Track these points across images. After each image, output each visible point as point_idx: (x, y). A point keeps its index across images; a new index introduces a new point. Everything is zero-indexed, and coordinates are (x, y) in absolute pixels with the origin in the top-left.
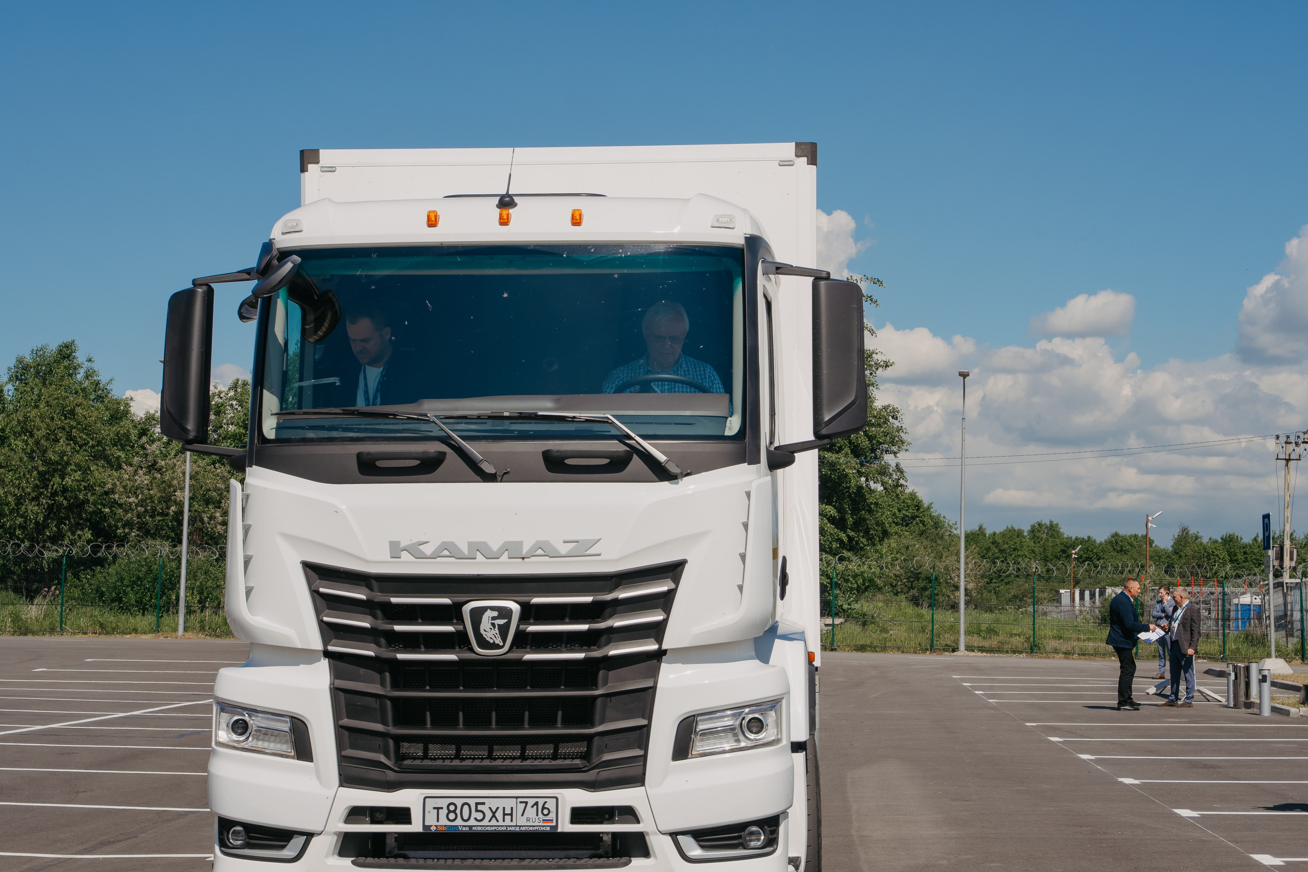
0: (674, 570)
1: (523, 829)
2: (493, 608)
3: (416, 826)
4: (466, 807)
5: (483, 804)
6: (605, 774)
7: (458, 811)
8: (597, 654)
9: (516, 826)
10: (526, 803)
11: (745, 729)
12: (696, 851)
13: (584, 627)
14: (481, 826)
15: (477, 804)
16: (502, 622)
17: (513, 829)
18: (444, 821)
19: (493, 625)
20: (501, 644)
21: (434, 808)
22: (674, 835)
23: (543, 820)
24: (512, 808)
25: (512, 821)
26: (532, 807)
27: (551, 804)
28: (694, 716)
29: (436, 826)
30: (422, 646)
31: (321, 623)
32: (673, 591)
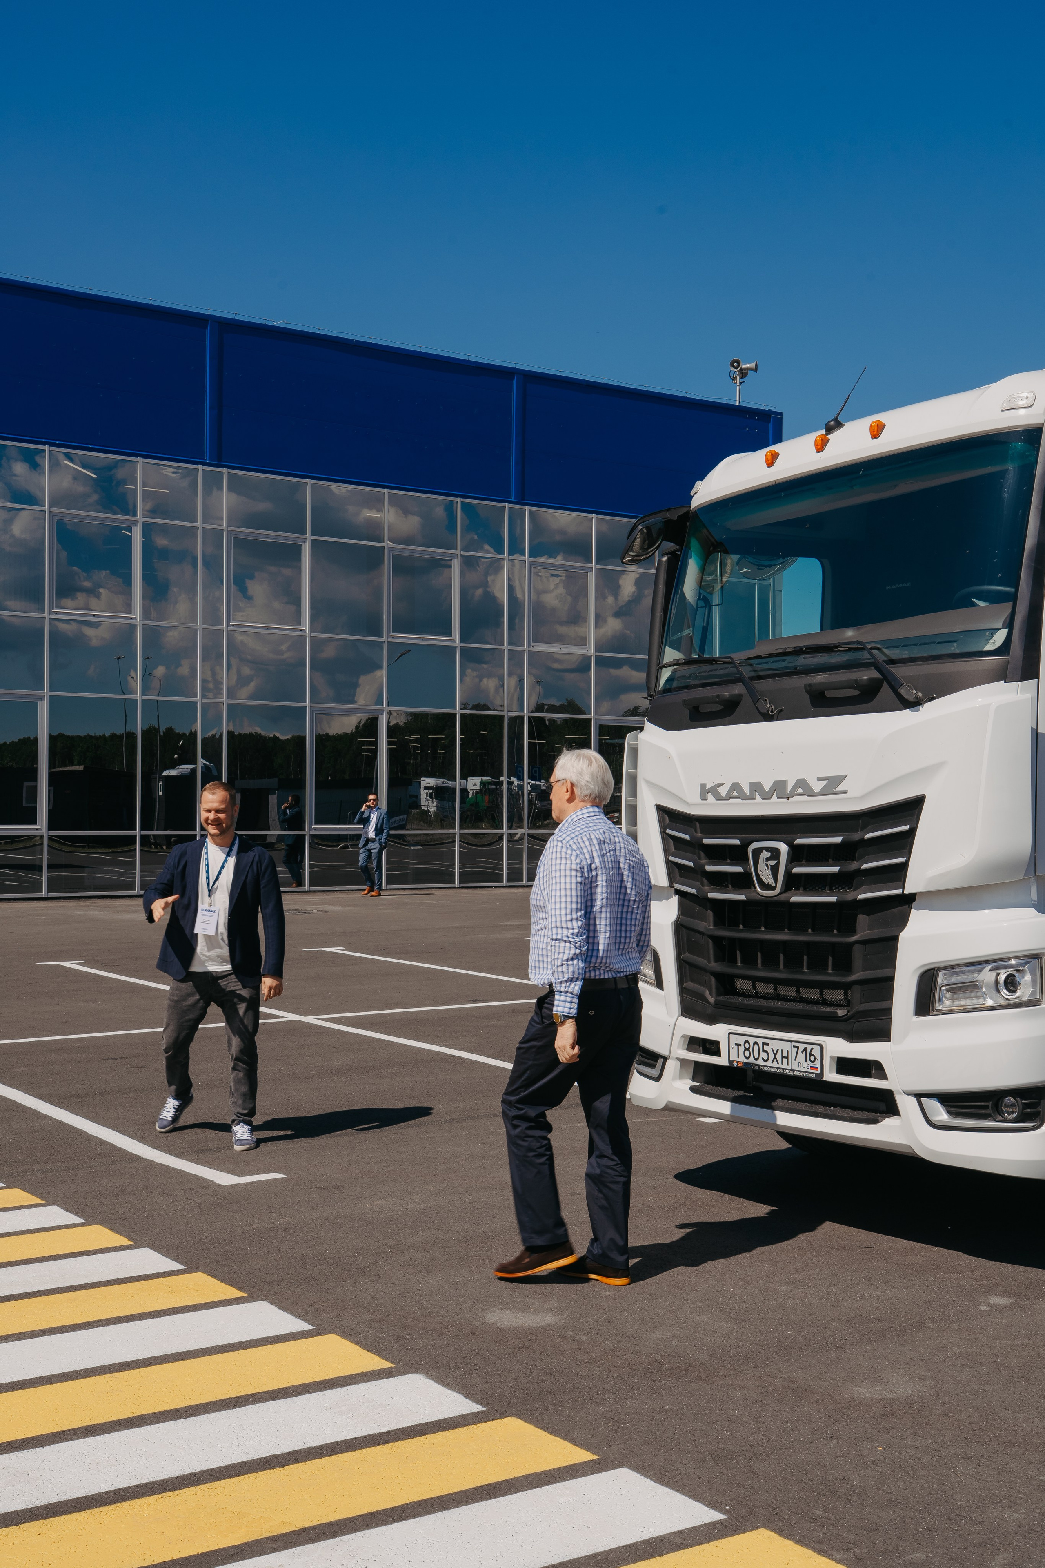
0: (916, 807)
1: (795, 1073)
2: (767, 849)
3: (722, 1061)
4: (756, 1046)
5: (767, 1044)
7: (751, 1050)
8: (848, 897)
9: (791, 1070)
10: (798, 1047)
11: (1001, 987)
12: (941, 1115)
13: (836, 869)
14: (766, 1066)
15: (764, 1044)
16: (773, 863)
17: (788, 1072)
18: (742, 1059)
19: (767, 865)
20: (774, 885)
21: (736, 1044)
22: (919, 1096)
23: (811, 1067)
24: (788, 1051)
25: (788, 1065)
26: (802, 1052)
27: (816, 1051)
28: (933, 969)
29: (737, 1062)
30: (730, 886)
31: (668, 862)
32: (912, 832)
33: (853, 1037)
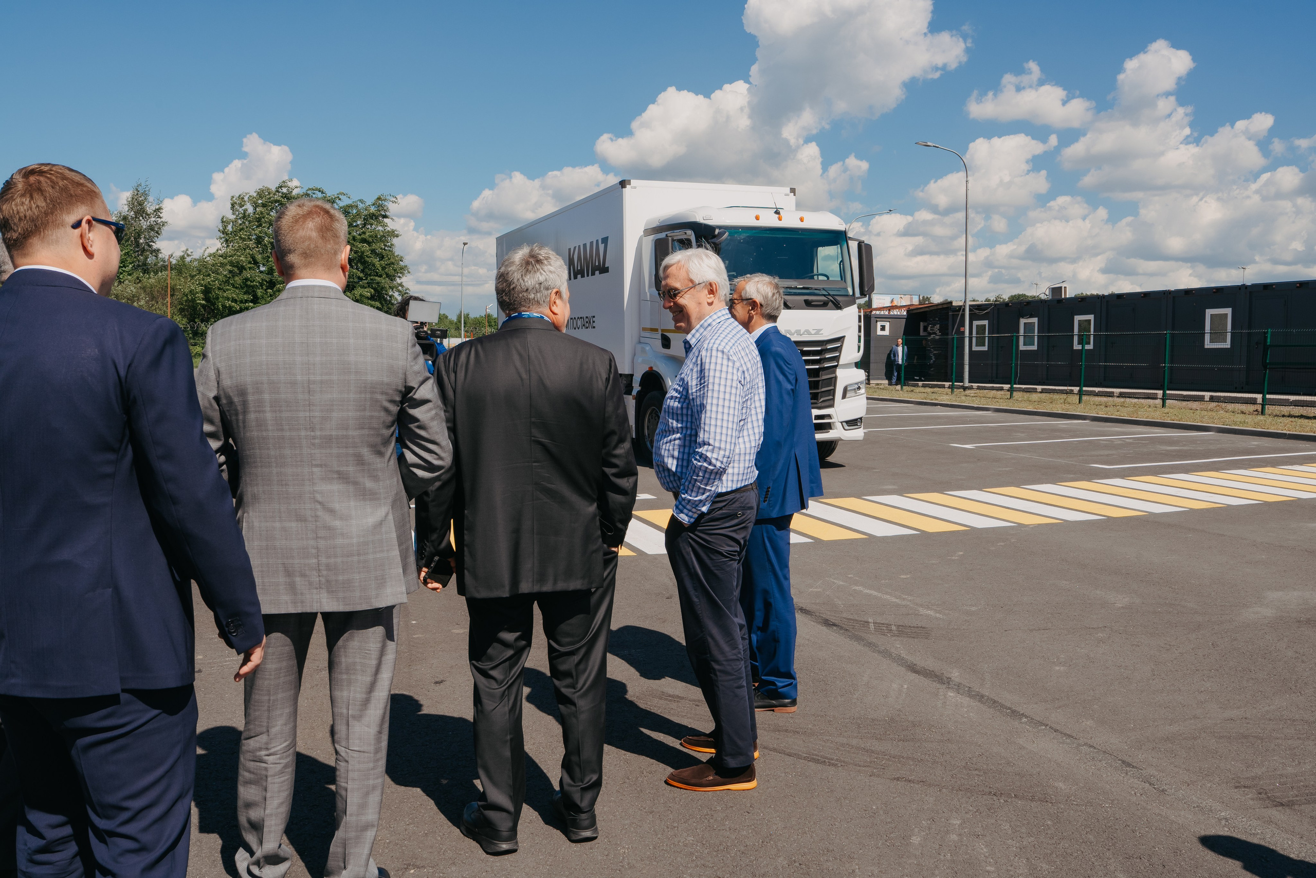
0: (841, 339)
6: (823, 404)
8: (822, 366)
11: (856, 392)
12: (847, 428)
13: (819, 358)
22: (841, 422)
28: (845, 386)
32: (842, 346)
33: (820, 408)
